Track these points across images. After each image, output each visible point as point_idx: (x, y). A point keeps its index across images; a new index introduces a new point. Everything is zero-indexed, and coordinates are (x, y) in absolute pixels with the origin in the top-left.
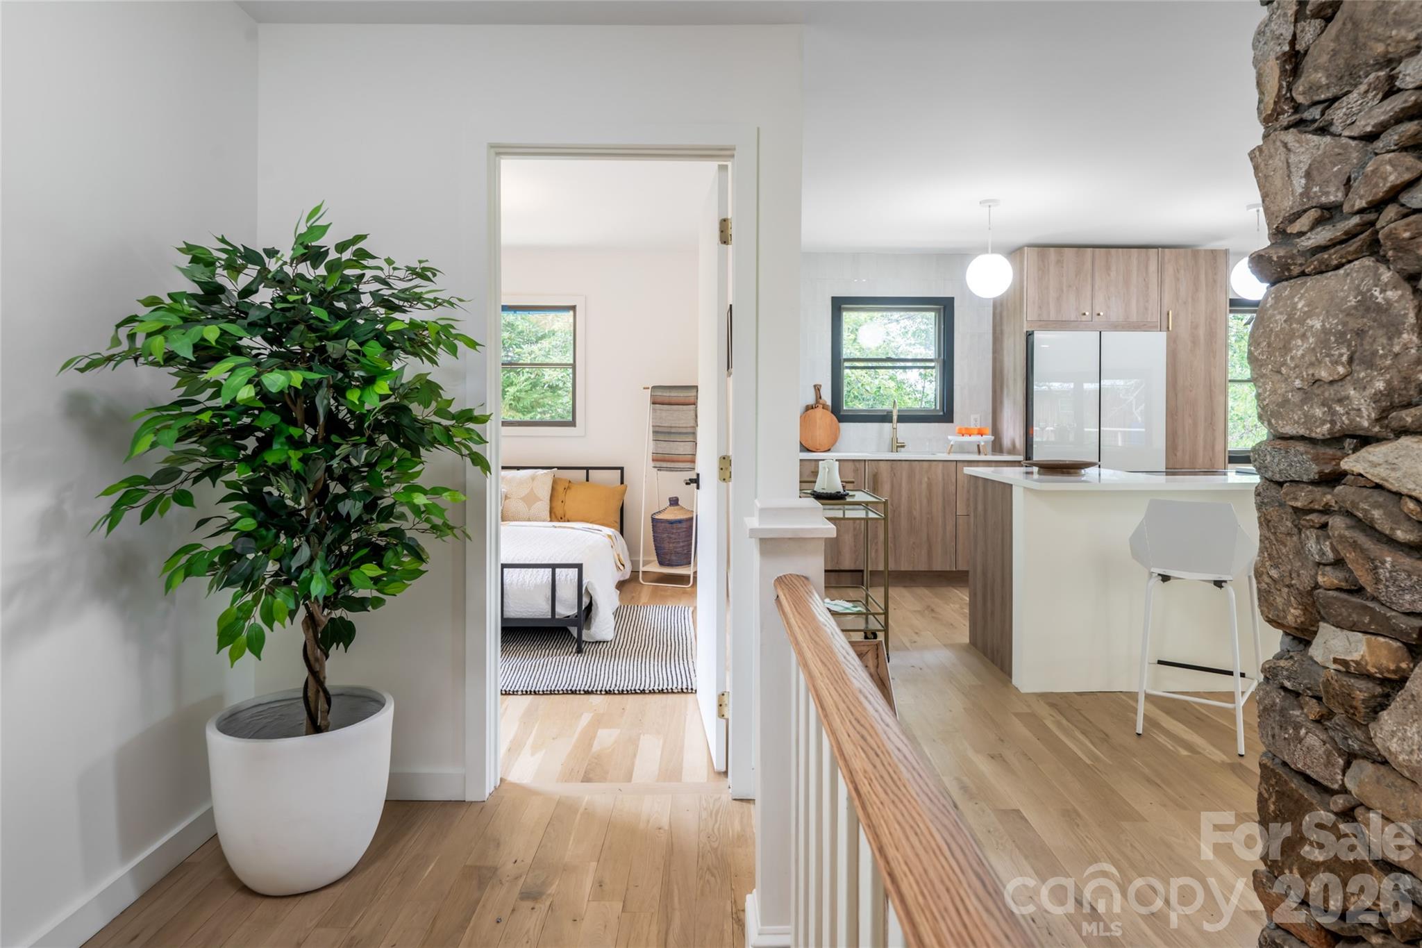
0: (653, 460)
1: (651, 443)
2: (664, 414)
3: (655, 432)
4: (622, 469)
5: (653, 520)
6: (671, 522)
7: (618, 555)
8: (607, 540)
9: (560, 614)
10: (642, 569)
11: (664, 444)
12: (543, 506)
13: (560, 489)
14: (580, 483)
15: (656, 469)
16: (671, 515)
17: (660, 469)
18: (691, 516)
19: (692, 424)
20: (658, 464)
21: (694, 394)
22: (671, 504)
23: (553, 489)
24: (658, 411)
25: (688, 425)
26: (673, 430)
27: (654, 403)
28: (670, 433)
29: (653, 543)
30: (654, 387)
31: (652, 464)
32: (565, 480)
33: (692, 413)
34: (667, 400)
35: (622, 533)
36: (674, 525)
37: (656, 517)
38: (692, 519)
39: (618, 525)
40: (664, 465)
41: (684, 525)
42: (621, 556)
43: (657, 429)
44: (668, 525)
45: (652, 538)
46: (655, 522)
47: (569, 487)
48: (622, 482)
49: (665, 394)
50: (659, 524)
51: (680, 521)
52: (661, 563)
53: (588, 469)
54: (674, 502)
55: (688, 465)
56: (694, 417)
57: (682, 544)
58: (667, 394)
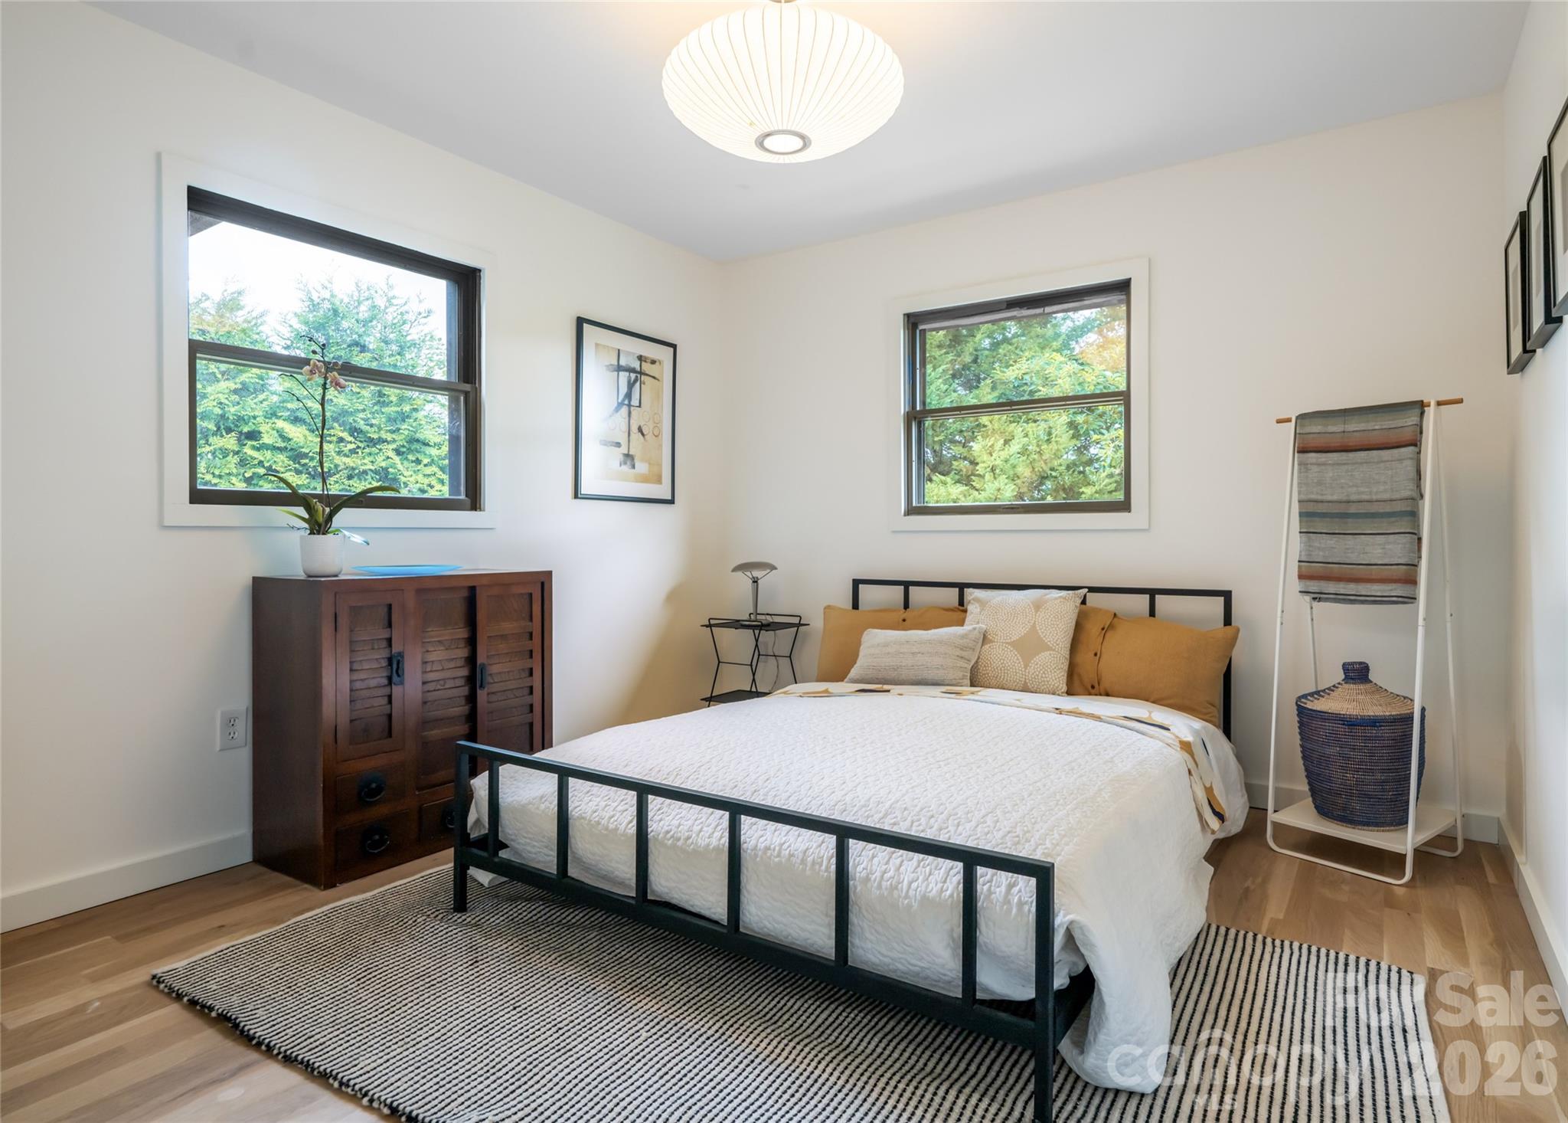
0: (1301, 577)
1: (1296, 539)
2: (1330, 474)
3: (1304, 515)
4: (1227, 595)
5: (1302, 711)
6: (1351, 723)
7: (1209, 791)
8: (1178, 756)
9: (986, 990)
10: (1272, 817)
11: (1331, 541)
12: (1053, 664)
13: (1093, 629)
14: (1134, 619)
15: (1308, 598)
16: (1346, 703)
17: (1318, 597)
18: (1404, 711)
19: (1407, 491)
20: (1314, 586)
21: (1415, 419)
22: (1348, 679)
23: (1079, 627)
24: (1315, 469)
25: (1397, 496)
26: (1353, 509)
27: (1302, 450)
28: (1344, 516)
29: (1301, 762)
30: (1302, 417)
31: (1296, 585)
32: (1107, 612)
33: (1409, 465)
34: (1336, 441)
35: (1227, 731)
36: (1359, 731)
37: (1309, 706)
38: (1408, 719)
39: (1218, 713)
40: (1331, 587)
41: (1385, 732)
42: (1218, 793)
43: (1311, 508)
44: (1341, 729)
45: (1299, 749)
46: (1306, 717)
47: (1111, 626)
48: (1228, 621)
49: (1331, 429)
50: (1315, 723)
51: (1374, 722)
52: (1324, 810)
53: (1152, 593)
54: (1357, 673)
55: (1398, 590)
56: (1413, 474)
57: (1379, 776)
58: (1335, 427)
